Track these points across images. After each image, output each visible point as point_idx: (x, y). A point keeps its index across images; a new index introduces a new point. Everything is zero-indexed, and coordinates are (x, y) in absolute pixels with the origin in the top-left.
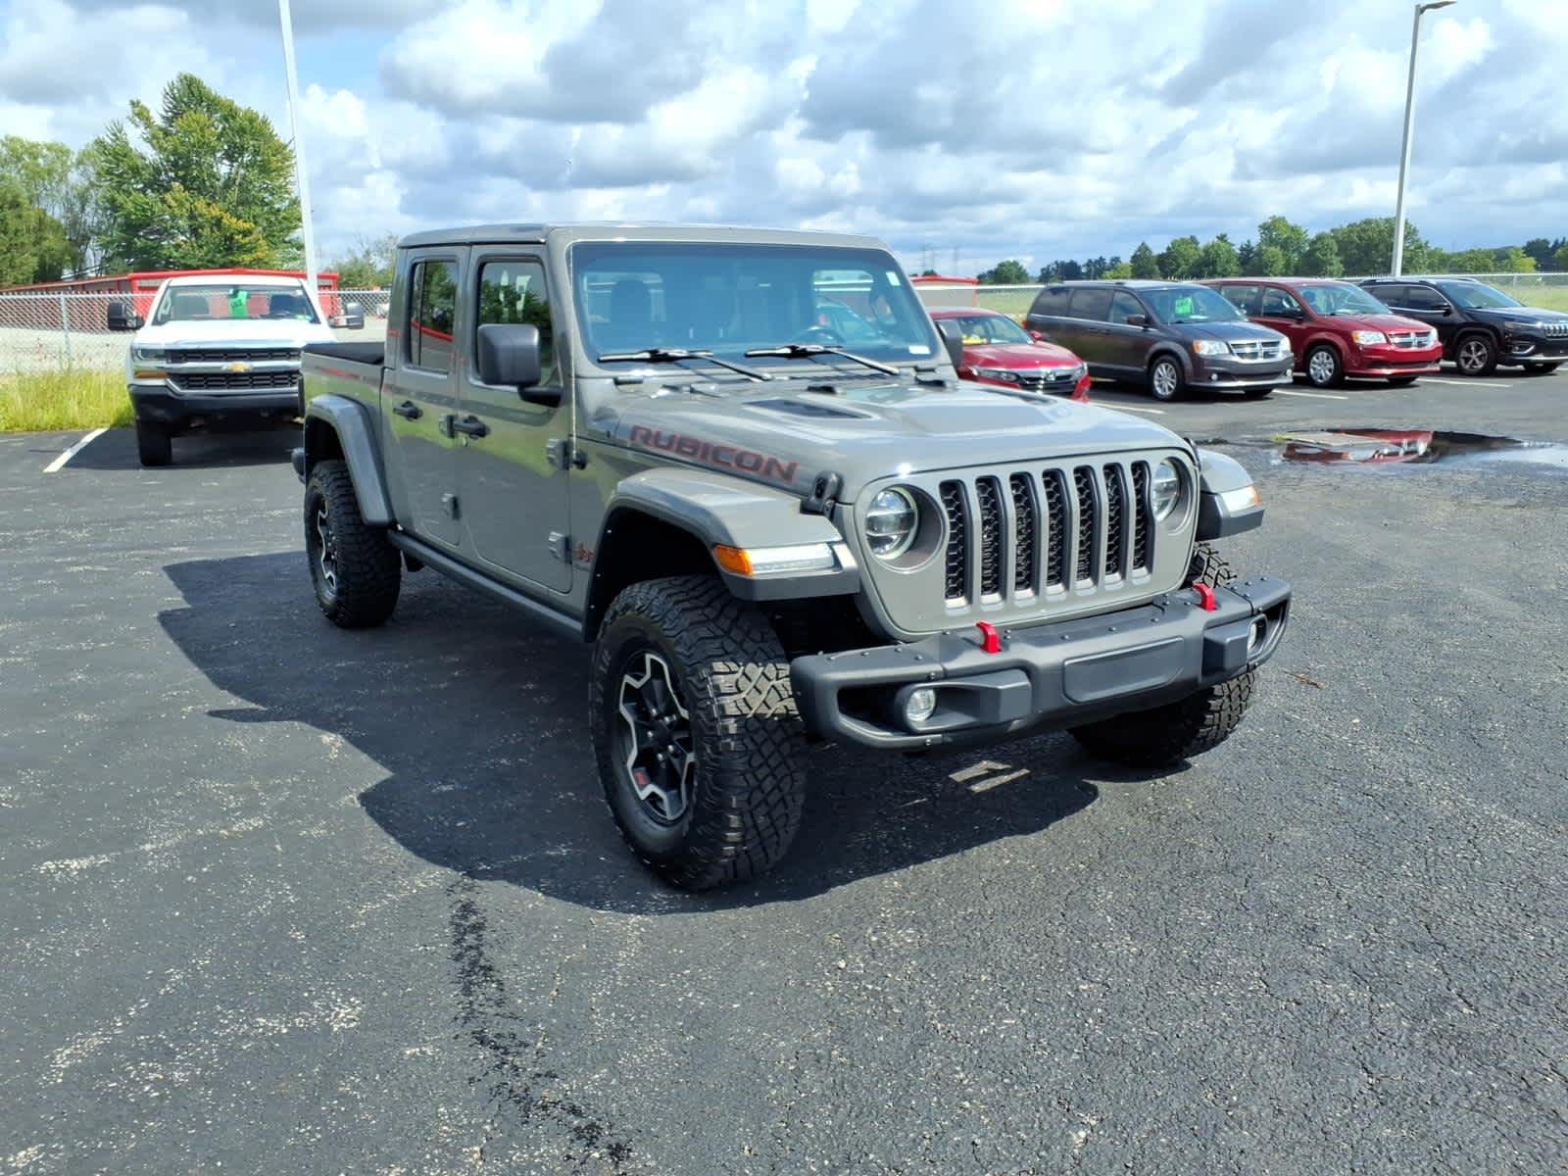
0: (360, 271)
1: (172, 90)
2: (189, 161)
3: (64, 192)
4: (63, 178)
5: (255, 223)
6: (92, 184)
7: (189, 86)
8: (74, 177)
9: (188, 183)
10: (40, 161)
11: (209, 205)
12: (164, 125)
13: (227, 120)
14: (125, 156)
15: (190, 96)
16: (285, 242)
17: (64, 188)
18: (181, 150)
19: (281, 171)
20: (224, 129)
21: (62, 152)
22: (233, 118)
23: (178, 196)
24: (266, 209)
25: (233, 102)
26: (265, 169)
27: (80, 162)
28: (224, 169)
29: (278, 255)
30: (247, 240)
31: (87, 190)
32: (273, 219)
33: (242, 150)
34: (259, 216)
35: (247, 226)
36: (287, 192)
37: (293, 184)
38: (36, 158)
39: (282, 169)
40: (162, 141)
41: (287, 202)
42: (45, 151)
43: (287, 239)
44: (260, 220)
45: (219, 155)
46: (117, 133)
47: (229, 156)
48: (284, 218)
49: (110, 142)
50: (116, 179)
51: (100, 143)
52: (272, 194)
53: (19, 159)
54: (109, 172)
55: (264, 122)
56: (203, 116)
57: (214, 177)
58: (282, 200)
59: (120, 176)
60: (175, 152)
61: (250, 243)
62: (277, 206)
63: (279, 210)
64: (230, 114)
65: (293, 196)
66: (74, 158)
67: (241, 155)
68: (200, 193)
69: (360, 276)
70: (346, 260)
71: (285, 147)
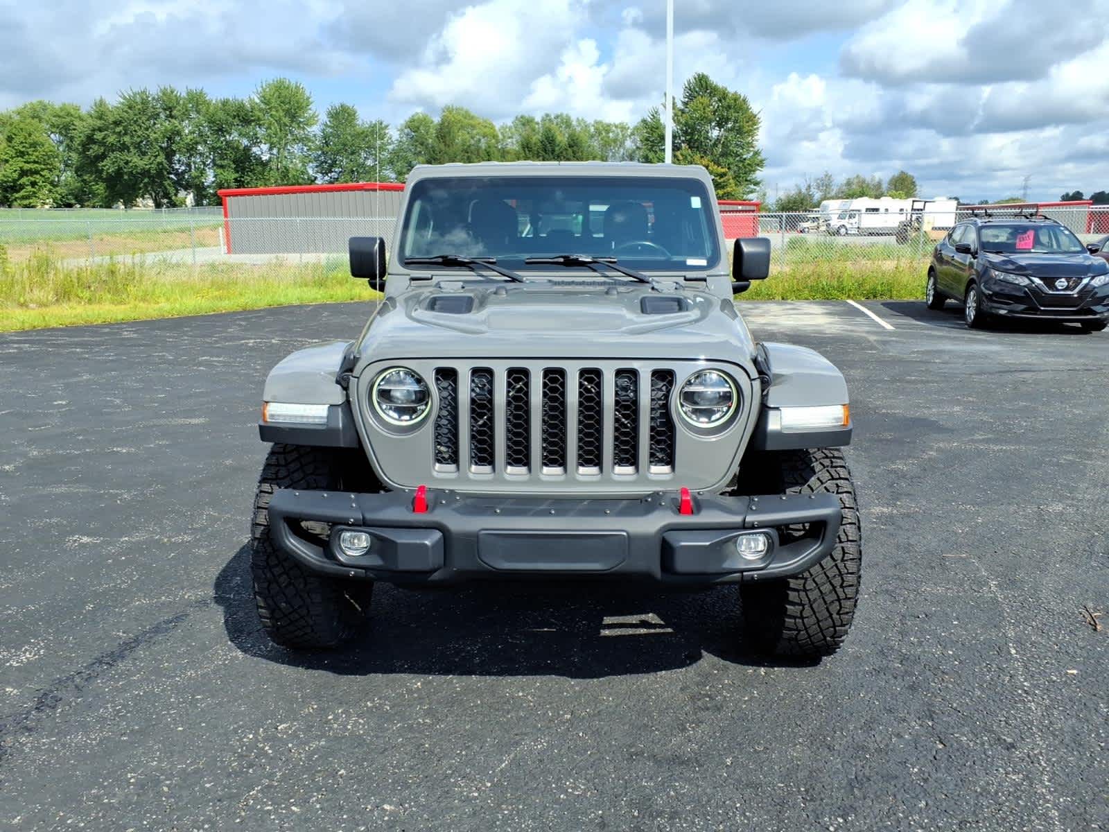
0: (802, 200)
1: (689, 85)
2: (694, 129)
3: (621, 153)
4: (622, 143)
5: (729, 168)
6: (638, 148)
7: (700, 80)
8: (629, 144)
9: (692, 144)
10: (611, 135)
11: (702, 157)
12: (683, 107)
13: (720, 101)
14: (657, 128)
15: (701, 86)
16: (746, 180)
17: (622, 150)
18: (690, 122)
19: (751, 133)
20: (718, 107)
21: (623, 128)
22: (724, 99)
23: (684, 153)
24: (738, 159)
25: (726, 89)
26: (740, 131)
27: (633, 134)
28: (715, 133)
29: (741, 189)
30: (722, 180)
31: (634, 152)
32: (741, 165)
33: (727, 120)
34: (732, 164)
35: (723, 170)
36: (753, 147)
37: (757, 141)
38: (608, 133)
39: (751, 131)
40: (680, 118)
41: (752, 153)
42: (614, 128)
43: (749, 178)
44: (732, 166)
45: (713, 124)
46: (655, 115)
47: (720, 125)
48: (749, 164)
49: (649, 120)
50: (650, 144)
51: (644, 121)
52: (743, 149)
53: (600, 134)
54: (647, 140)
55: (744, 100)
56: (706, 100)
57: (707, 139)
58: (748, 152)
59: (652, 142)
60: (686, 124)
61: (724, 182)
62: (745, 157)
63: (745, 159)
64: (724, 96)
65: (756, 149)
66: (629, 132)
67: (726, 123)
68: (698, 150)
69: (802, 203)
70: (793, 192)
71: (755, 116)
